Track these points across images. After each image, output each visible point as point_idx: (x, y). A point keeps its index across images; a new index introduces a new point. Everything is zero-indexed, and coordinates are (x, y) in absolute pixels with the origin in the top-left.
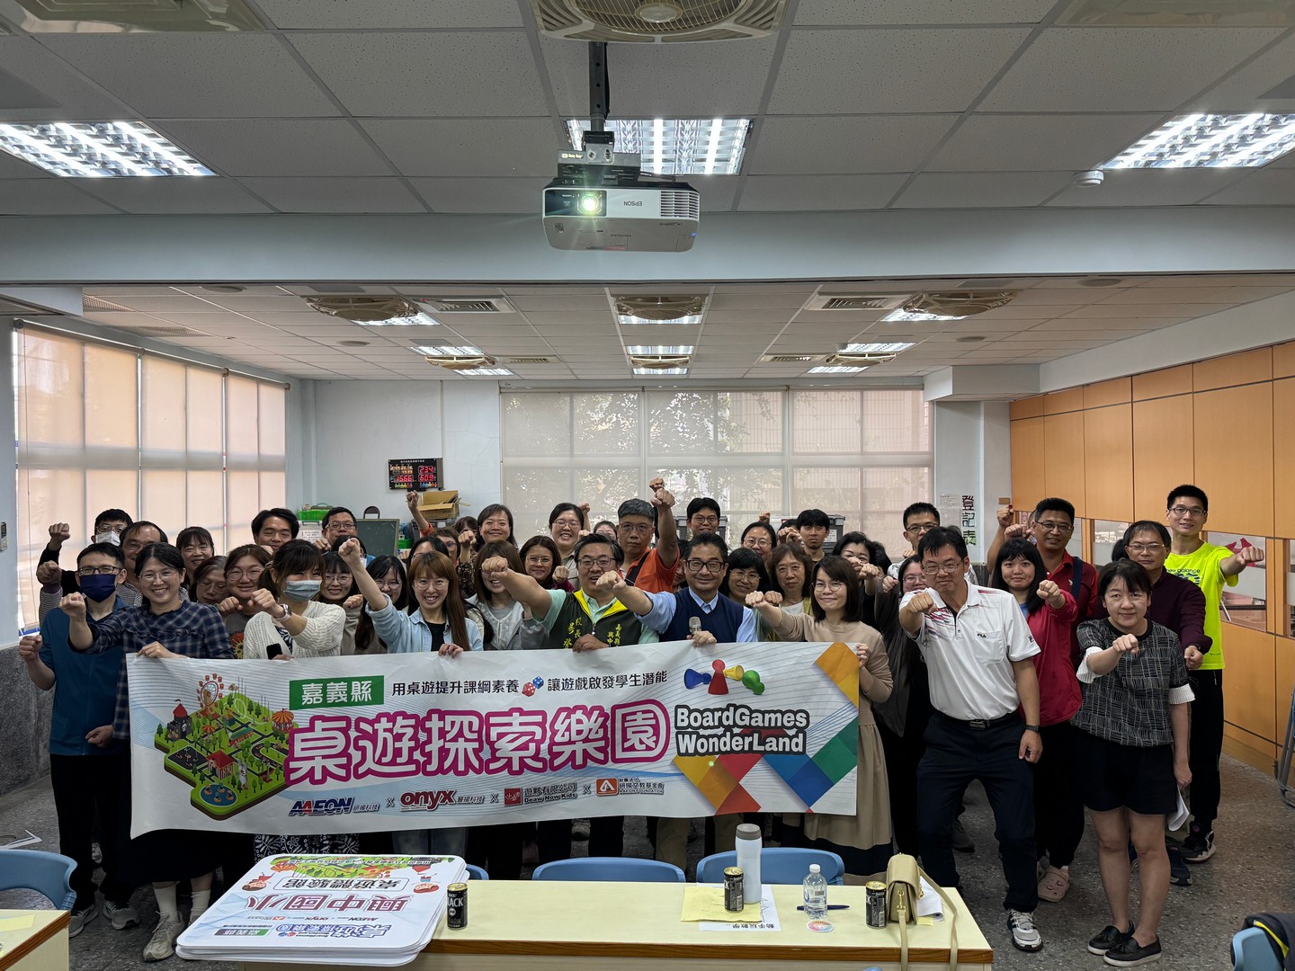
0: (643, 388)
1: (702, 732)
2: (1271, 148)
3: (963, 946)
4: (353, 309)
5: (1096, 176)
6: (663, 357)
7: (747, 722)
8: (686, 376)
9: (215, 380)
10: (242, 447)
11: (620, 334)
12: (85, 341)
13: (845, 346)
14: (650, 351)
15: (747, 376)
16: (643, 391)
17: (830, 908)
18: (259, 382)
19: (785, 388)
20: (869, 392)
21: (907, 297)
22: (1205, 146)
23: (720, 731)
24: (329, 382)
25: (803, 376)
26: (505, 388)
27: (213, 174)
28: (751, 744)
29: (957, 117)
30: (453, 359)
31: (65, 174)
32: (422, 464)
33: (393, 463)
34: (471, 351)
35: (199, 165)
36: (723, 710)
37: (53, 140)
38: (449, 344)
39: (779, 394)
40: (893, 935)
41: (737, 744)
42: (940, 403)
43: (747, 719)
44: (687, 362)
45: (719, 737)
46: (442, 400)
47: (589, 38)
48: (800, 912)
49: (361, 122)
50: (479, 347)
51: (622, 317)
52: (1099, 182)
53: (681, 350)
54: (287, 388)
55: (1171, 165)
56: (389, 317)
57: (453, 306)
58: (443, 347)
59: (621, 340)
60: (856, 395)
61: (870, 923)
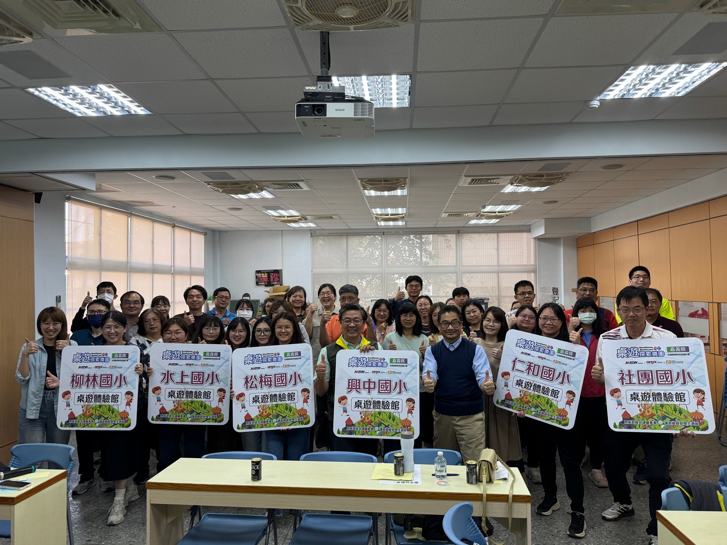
0: (384, 233)
2: (687, 85)
3: (516, 493)
4: (230, 188)
5: (596, 103)
6: (391, 215)
8: (405, 227)
9: (168, 229)
10: (182, 263)
11: (367, 202)
12: (101, 208)
13: (484, 207)
14: (383, 211)
15: (437, 226)
16: (384, 234)
17: (448, 475)
18: (191, 231)
19: (457, 232)
20: (501, 234)
21: (512, 177)
22: (652, 84)
24: (227, 232)
25: (466, 225)
26: (314, 234)
27: (150, 113)
29: (516, 70)
30: (285, 217)
31: (79, 115)
32: (272, 272)
33: (258, 272)
34: (294, 213)
35: (143, 108)
37: (71, 96)
38: (282, 209)
39: (454, 236)
40: (480, 488)
42: (539, 239)
44: (404, 217)
46: (282, 240)
47: (319, 30)
48: (434, 477)
49: (217, 82)
50: (297, 210)
51: (366, 191)
52: (597, 106)
53: (400, 211)
54: (205, 234)
55: (636, 97)
56: (249, 192)
57: (280, 186)
58: (279, 211)
59: (368, 204)
60: (495, 235)
61: (468, 482)
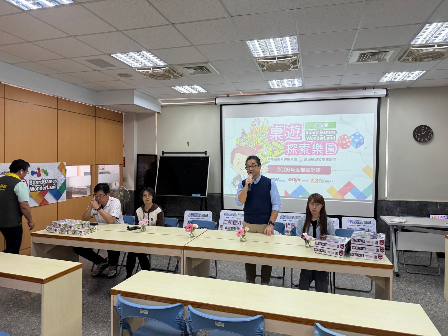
1: (35, 186)
7: (45, 183)
23: (40, 185)
28: (47, 188)
36: (40, 180)
41: (44, 188)
43: (45, 182)
45: (40, 187)
